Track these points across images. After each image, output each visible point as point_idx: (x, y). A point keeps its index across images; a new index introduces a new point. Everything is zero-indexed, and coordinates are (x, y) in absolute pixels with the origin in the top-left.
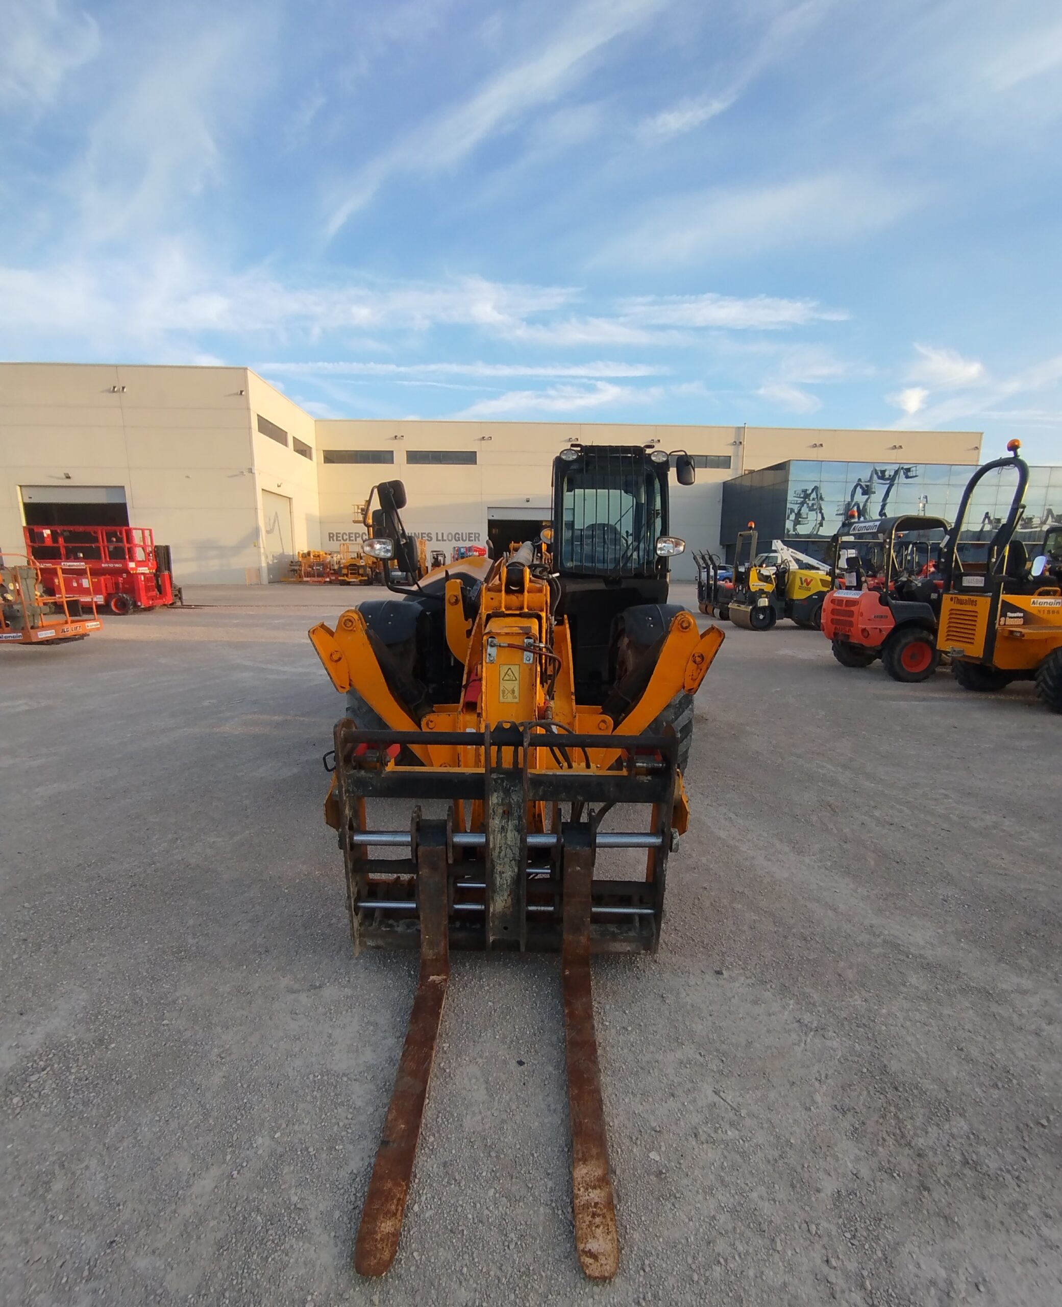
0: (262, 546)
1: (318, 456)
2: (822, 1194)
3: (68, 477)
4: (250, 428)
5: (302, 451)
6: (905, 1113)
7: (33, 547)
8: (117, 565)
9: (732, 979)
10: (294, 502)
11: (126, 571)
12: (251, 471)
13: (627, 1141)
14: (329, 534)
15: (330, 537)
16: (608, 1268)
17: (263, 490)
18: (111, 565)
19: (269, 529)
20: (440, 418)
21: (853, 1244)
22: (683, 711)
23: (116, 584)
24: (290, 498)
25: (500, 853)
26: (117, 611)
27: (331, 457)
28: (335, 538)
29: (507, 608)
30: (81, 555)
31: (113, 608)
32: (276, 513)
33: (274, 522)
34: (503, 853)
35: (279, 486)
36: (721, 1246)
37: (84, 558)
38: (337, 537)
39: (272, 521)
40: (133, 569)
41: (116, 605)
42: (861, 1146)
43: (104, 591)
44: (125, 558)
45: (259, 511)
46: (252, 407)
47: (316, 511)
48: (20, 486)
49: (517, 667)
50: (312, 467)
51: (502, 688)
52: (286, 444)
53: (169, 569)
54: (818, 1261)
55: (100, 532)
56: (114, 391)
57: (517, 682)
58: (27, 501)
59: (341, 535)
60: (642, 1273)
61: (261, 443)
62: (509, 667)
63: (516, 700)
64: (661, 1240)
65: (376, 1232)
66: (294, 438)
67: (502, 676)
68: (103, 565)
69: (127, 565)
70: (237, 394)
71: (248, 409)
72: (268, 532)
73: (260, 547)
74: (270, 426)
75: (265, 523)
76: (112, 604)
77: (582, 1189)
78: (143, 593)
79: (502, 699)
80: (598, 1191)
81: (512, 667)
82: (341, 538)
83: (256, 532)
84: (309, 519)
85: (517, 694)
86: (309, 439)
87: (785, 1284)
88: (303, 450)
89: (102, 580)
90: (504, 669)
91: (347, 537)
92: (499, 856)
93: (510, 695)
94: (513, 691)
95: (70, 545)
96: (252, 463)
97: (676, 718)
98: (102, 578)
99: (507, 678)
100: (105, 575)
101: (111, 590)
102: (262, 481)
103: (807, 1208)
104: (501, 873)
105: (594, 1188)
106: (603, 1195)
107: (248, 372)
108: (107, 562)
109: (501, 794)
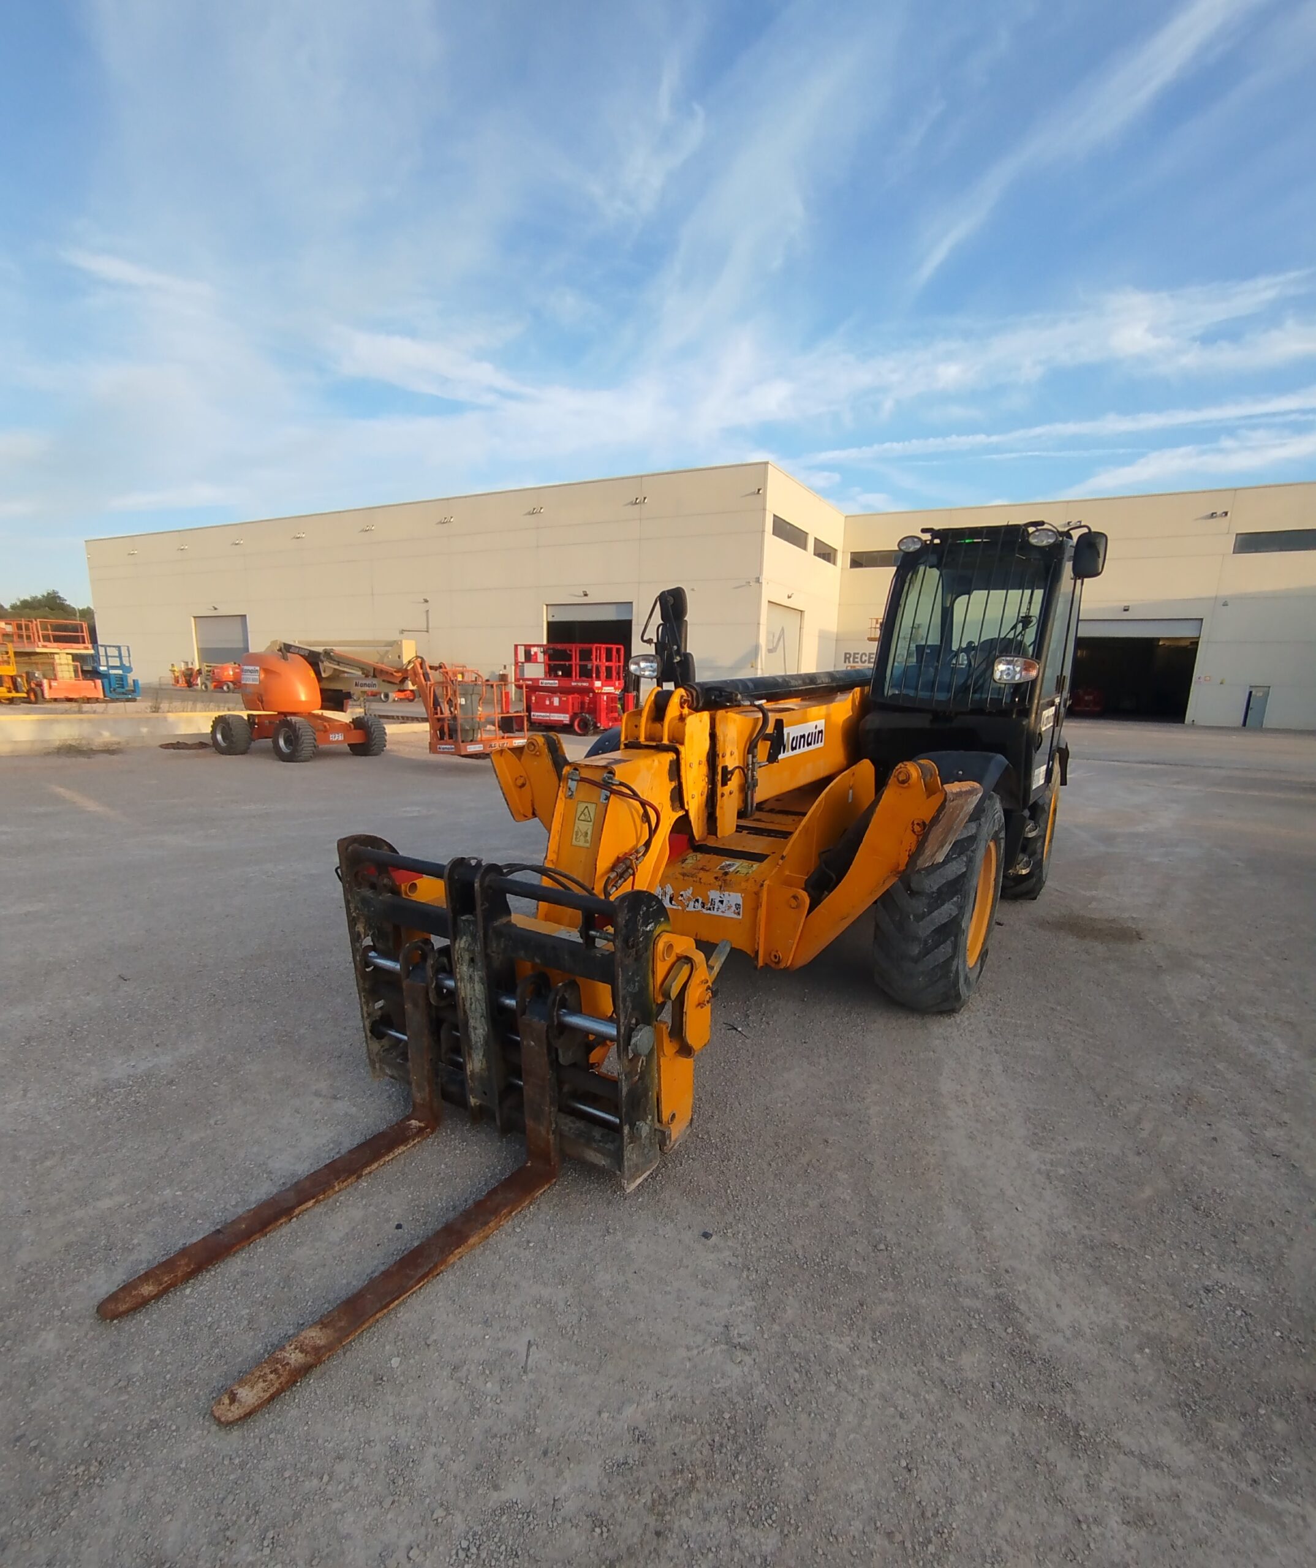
0: (759, 667)
1: (843, 559)
2: (495, 1494)
3: (586, 595)
4: (763, 531)
5: (824, 554)
6: (709, 1485)
7: (549, 665)
8: (584, 684)
9: (716, 1248)
10: (806, 614)
11: (591, 689)
12: (758, 580)
13: (391, 1336)
14: (846, 654)
15: (845, 658)
16: (230, 1415)
17: (769, 602)
18: (580, 684)
19: (771, 647)
20: (1040, 500)
21: (457, 1554)
22: (943, 904)
23: (583, 703)
24: (801, 611)
25: (471, 1005)
26: (579, 732)
27: (859, 561)
28: (851, 659)
29: (647, 739)
30: (560, 673)
31: (576, 728)
32: (783, 629)
33: (779, 640)
34: (473, 1006)
35: (789, 597)
36: (343, 1469)
37: (563, 675)
38: (855, 658)
39: (776, 640)
40: (599, 688)
41: (579, 726)
42: (606, 1481)
43: (570, 710)
44: (592, 677)
45: (761, 626)
46: (768, 507)
47: (832, 625)
48: (547, 605)
49: (594, 805)
50: (835, 574)
51: (576, 829)
52: (805, 548)
53: (638, 690)
54: (404, 1543)
55: (599, 650)
56: (636, 503)
57: (591, 823)
58: (551, 619)
59: (859, 656)
60: (257, 1441)
61: (775, 547)
62: (586, 805)
63: (588, 845)
64: (306, 1428)
65: (136, 1289)
66: (816, 539)
67: (579, 813)
68: (573, 684)
69: (593, 684)
70: (753, 494)
71: (764, 509)
72: (770, 651)
73: (757, 669)
74: (788, 527)
75: (768, 641)
76: (576, 723)
77: (293, 1347)
78: (603, 715)
79: (574, 842)
80: (301, 1355)
81: (588, 805)
82: (859, 660)
83: (756, 649)
84: (823, 636)
85: (589, 838)
86: (835, 539)
87: (348, 1536)
88: (826, 553)
89: (570, 700)
90: (582, 806)
91: (867, 658)
92: (471, 1008)
93: (582, 838)
94: (587, 833)
95: (552, 663)
96: (761, 572)
97: (930, 912)
98: (570, 697)
99: (582, 817)
100: (573, 694)
101: (577, 710)
102: (769, 592)
103: (462, 1495)
104: (475, 1028)
105: (301, 1351)
106: (300, 1361)
107: (769, 466)
108: (576, 681)
109: (469, 939)
